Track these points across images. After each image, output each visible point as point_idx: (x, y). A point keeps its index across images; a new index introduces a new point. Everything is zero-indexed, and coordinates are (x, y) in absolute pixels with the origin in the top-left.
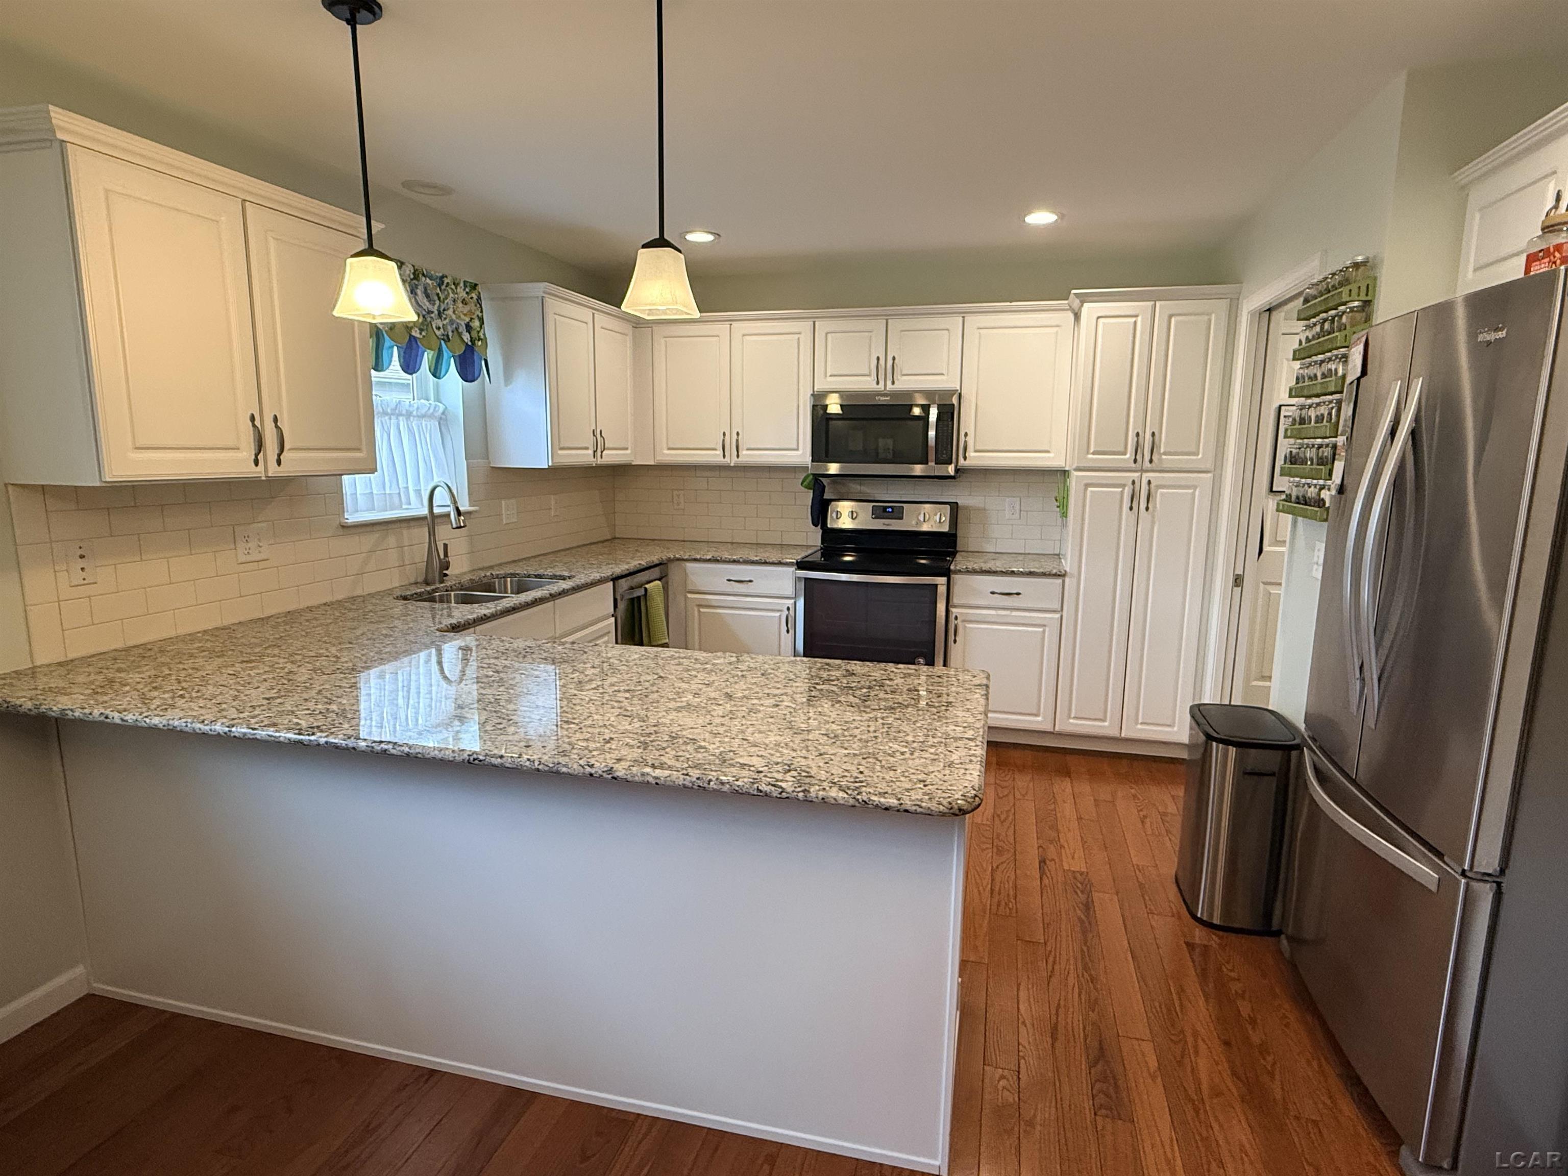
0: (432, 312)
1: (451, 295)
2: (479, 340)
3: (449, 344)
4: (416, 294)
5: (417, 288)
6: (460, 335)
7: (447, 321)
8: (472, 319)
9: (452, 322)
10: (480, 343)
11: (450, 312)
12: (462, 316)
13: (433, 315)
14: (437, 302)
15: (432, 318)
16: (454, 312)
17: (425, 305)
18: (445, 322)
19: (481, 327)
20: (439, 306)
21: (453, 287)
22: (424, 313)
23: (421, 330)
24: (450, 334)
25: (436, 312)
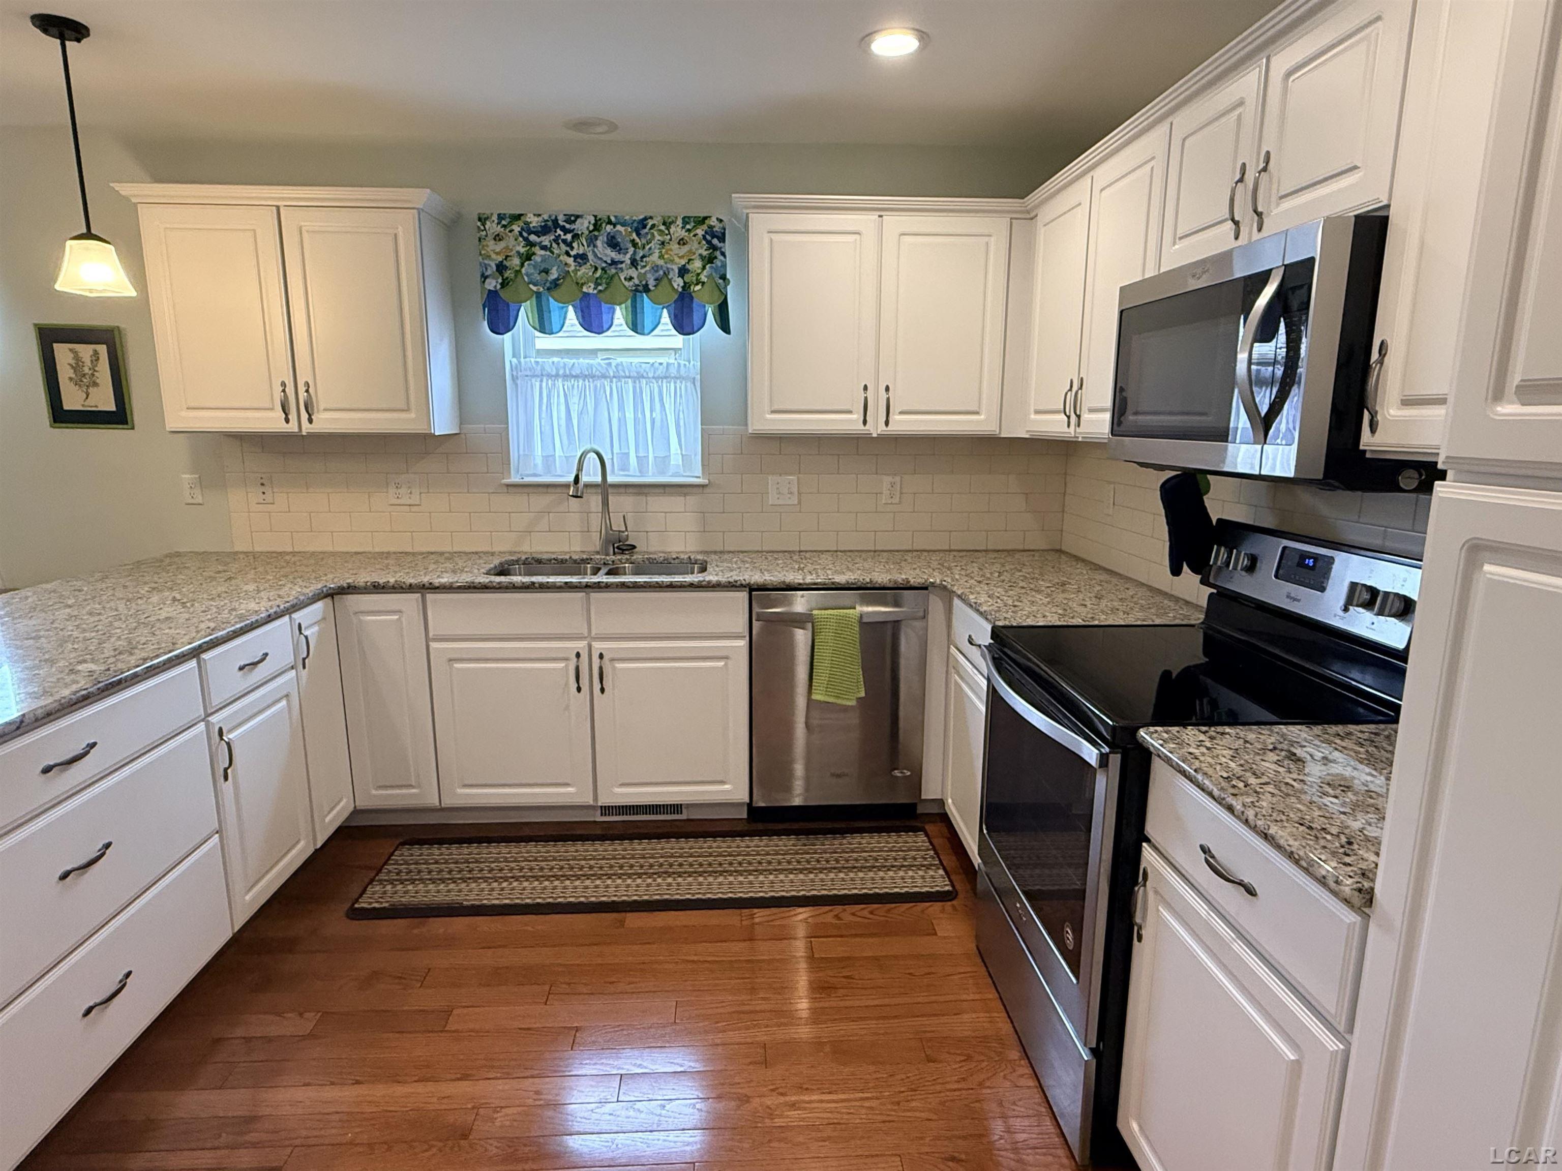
0: (622, 262)
1: (658, 237)
2: (697, 284)
3: (650, 294)
4: (595, 246)
5: (596, 239)
6: (670, 281)
7: (647, 268)
8: (690, 260)
9: (655, 268)
10: (699, 287)
11: (655, 257)
12: (677, 260)
13: (623, 265)
14: (632, 250)
15: (621, 269)
16: (661, 257)
17: (606, 255)
18: (643, 271)
19: (704, 268)
20: (635, 253)
21: (663, 228)
22: (604, 265)
23: (597, 284)
24: (651, 283)
25: (629, 262)
